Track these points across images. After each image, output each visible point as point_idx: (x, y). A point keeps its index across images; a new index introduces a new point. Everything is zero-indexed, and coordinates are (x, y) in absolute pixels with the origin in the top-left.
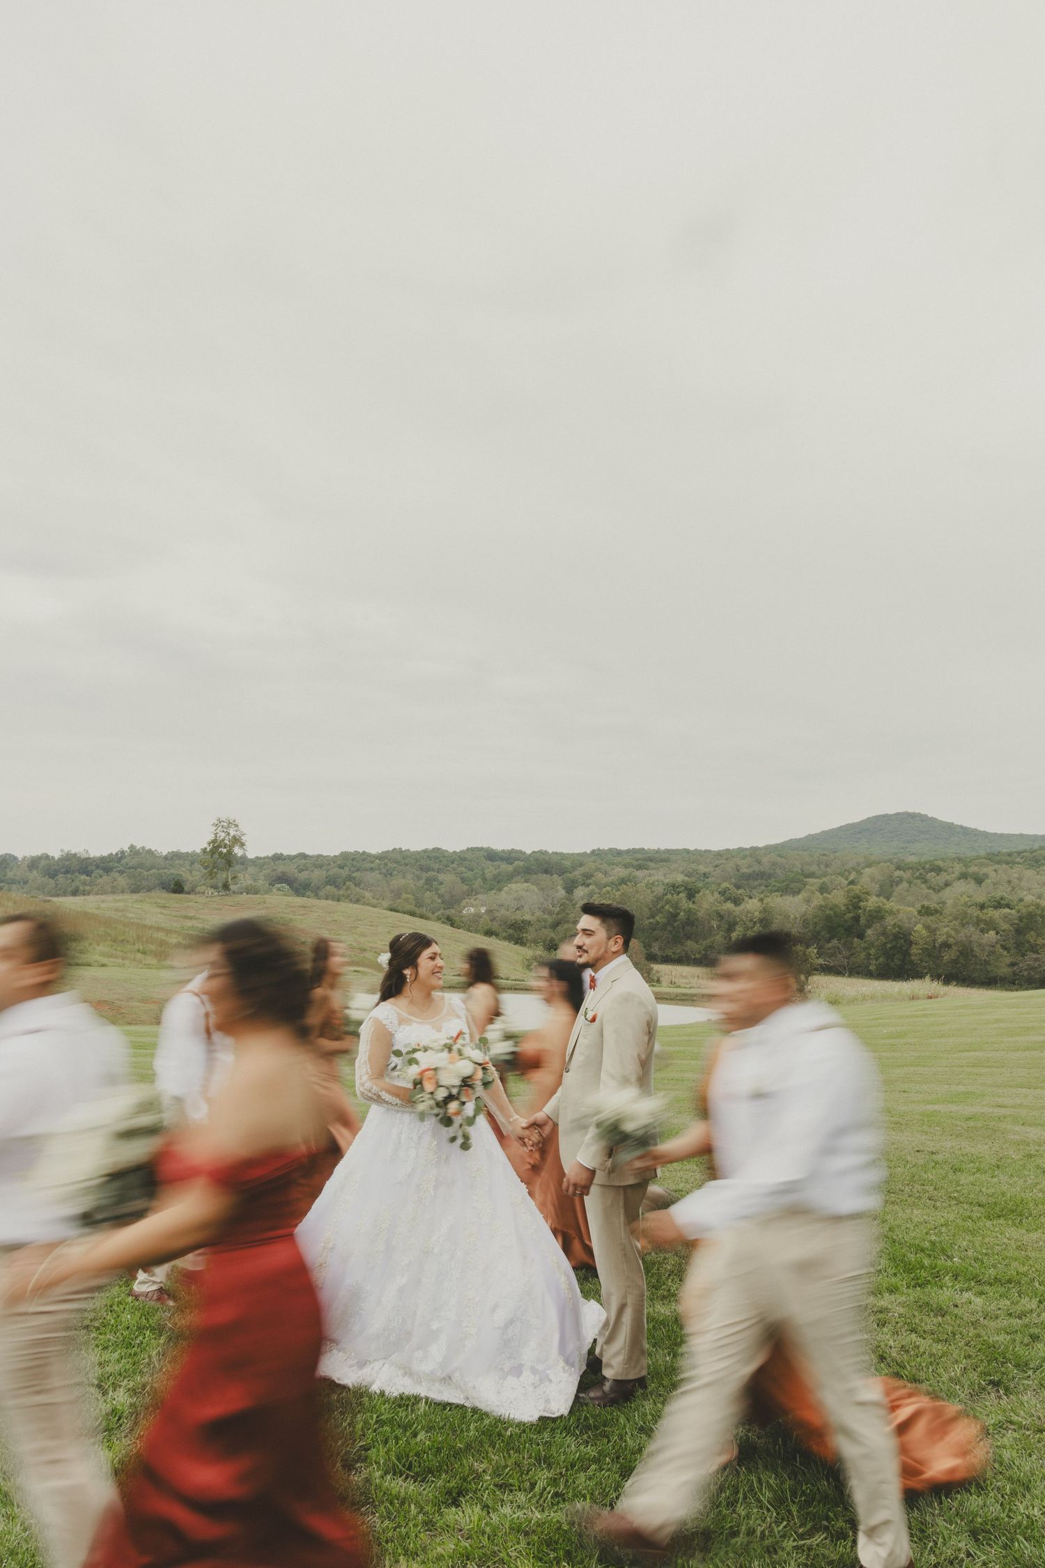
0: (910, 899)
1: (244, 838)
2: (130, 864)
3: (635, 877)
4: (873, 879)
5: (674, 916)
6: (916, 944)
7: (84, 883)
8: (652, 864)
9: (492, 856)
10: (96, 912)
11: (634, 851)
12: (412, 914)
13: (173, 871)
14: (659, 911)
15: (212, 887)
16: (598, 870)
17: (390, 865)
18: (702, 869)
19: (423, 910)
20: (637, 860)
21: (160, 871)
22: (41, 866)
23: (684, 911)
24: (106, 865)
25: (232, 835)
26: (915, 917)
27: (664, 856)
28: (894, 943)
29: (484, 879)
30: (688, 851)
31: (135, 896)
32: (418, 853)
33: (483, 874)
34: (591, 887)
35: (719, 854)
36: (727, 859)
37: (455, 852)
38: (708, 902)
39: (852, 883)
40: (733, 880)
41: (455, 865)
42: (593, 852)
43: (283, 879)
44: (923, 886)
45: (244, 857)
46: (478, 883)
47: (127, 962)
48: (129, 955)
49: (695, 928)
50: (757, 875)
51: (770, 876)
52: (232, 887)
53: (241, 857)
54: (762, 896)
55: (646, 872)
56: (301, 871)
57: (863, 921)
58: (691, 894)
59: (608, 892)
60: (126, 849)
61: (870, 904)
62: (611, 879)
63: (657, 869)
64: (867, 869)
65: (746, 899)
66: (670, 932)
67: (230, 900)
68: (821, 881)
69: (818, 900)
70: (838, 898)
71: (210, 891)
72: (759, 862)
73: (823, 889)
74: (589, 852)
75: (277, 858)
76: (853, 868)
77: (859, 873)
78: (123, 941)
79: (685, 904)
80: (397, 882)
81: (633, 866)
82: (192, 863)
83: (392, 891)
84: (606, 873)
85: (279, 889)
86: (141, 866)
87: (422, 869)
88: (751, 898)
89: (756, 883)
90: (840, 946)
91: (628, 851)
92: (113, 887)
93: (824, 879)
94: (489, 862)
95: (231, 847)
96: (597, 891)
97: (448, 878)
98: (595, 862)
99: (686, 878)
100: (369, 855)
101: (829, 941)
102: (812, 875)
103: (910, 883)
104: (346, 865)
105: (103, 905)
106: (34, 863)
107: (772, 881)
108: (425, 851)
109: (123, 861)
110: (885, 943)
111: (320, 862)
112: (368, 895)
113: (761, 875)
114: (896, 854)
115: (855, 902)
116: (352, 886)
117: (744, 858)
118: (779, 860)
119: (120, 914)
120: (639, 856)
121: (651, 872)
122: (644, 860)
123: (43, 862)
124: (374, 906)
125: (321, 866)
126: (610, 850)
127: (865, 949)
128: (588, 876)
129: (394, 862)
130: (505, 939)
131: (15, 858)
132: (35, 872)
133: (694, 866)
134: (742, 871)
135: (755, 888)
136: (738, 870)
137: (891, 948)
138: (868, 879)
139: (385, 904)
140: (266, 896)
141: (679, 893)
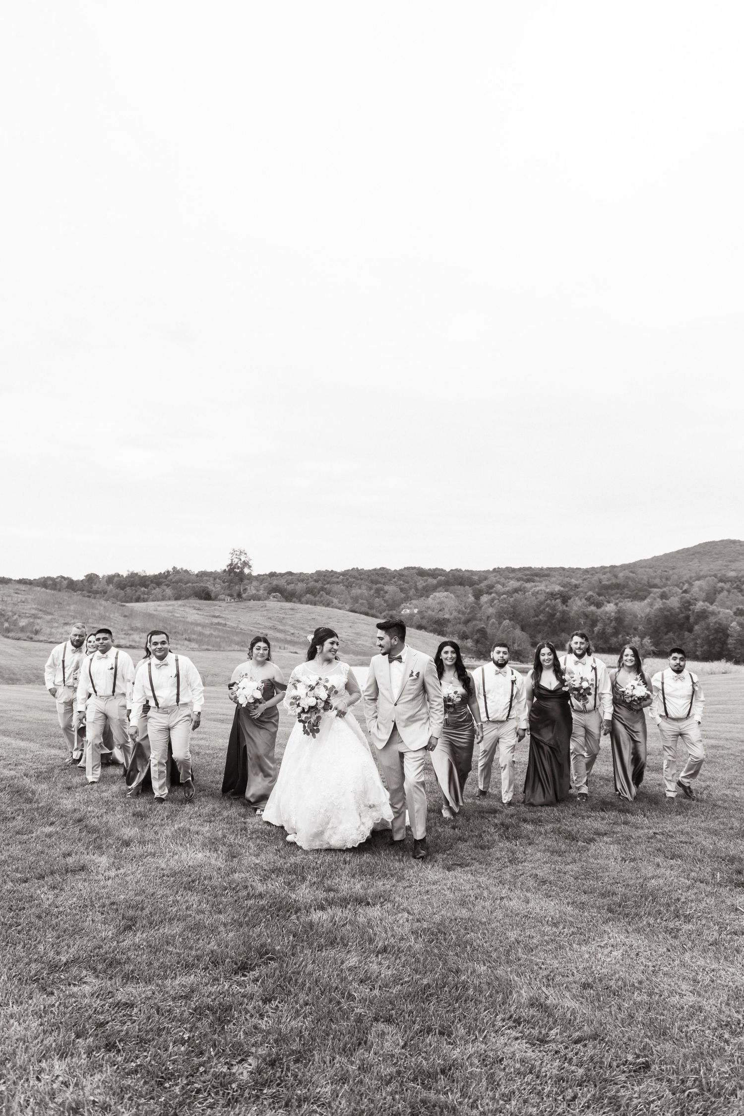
0: (729, 603)
1: (251, 563)
2: (174, 580)
3: (524, 588)
4: (701, 589)
5: (552, 616)
6: (732, 636)
7: (144, 593)
8: (537, 579)
9: (422, 573)
10: (155, 613)
11: (525, 569)
12: (367, 614)
13: (202, 584)
14: (542, 612)
15: (229, 595)
16: (498, 582)
17: (350, 579)
18: (574, 581)
19: (374, 612)
20: (526, 576)
21: (194, 585)
22: (114, 581)
23: (560, 612)
24: (158, 580)
25: (242, 560)
26: (731, 617)
27: (546, 572)
28: (715, 636)
29: (417, 590)
30: (563, 569)
31: (180, 602)
32: (370, 571)
33: (416, 586)
34: (493, 595)
35: (586, 571)
36: (592, 574)
37: (395, 571)
38: (577, 605)
39: (685, 592)
40: (597, 590)
41: (395, 579)
42: (494, 569)
43: (276, 589)
44: (739, 594)
45: (250, 575)
46: (412, 592)
47: (179, 647)
48: (180, 642)
49: (567, 624)
50: (615, 586)
51: (624, 587)
52: (244, 596)
53: (248, 575)
54: (617, 601)
55: (533, 584)
56: (288, 584)
57: (692, 620)
58: (565, 599)
59: (505, 599)
60: (171, 569)
61: (697, 607)
62: (507, 589)
63: (541, 582)
64: (697, 582)
65: (605, 603)
66: (550, 627)
67: (242, 605)
68: (662, 590)
69: (659, 604)
70: (674, 603)
71: (229, 598)
72: (616, 576)
73: (663, 596)
74: (491, 570)
75: (272, 575)
76: (687, 581)
77: (691, 585)
78: (175, 632)
79: (560, 607)
80: (356, 591)
81: (523, 580)
82: (215, 579)
83: (352, 598)
84: (503, 585)
85: (274, 597)
86: (180, 581)
87: (372, 582)
88: (609, 602)
89: (613, 592)
90: (675, 638)
91: (520, 569)
92: (163, 596)
93: (665, 589)
94: (420, 578)
95: (242, 568)
96: (497, 597)
97: (390, 588)
98: (495, 577)
99: (562, 589)
100: (336, 573)
101: (666, 634)
102: (655, 586)
103: (729, 591)
104: (319, 580)
105: (159, 608)
106: (110, 579)
107: (626, 591)
108: (375, 570)
109: (169, 578)
110: (708, 636)
111: (301, 578)
112: (335, 601)
113: (617, 586)
114: (720, 570)
115: (687, 605)
116: (324, 594)
117: (605, 574)
118: (631, 574)
119: (170, 614)
120: (528, 572)
121: (537, 584)
122: (532, 575)
123: (116, 579)
124: (340, 609)
125: (302, 581)
126: (507, 568)
127: (694, 639)
128: (491, 587)
129: (352, 578)
130: (431, 631)
131: (97, 576)
132: (111, 586)
133: (568, 579)
134: (603, 583)
135: (612, 595)
136: (600, 583)
137: (713, 639)
138: (697, 589)
139: (348, 607)
140: (266, 602)
141: (556, 599)
